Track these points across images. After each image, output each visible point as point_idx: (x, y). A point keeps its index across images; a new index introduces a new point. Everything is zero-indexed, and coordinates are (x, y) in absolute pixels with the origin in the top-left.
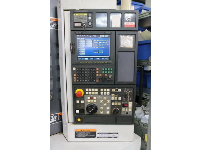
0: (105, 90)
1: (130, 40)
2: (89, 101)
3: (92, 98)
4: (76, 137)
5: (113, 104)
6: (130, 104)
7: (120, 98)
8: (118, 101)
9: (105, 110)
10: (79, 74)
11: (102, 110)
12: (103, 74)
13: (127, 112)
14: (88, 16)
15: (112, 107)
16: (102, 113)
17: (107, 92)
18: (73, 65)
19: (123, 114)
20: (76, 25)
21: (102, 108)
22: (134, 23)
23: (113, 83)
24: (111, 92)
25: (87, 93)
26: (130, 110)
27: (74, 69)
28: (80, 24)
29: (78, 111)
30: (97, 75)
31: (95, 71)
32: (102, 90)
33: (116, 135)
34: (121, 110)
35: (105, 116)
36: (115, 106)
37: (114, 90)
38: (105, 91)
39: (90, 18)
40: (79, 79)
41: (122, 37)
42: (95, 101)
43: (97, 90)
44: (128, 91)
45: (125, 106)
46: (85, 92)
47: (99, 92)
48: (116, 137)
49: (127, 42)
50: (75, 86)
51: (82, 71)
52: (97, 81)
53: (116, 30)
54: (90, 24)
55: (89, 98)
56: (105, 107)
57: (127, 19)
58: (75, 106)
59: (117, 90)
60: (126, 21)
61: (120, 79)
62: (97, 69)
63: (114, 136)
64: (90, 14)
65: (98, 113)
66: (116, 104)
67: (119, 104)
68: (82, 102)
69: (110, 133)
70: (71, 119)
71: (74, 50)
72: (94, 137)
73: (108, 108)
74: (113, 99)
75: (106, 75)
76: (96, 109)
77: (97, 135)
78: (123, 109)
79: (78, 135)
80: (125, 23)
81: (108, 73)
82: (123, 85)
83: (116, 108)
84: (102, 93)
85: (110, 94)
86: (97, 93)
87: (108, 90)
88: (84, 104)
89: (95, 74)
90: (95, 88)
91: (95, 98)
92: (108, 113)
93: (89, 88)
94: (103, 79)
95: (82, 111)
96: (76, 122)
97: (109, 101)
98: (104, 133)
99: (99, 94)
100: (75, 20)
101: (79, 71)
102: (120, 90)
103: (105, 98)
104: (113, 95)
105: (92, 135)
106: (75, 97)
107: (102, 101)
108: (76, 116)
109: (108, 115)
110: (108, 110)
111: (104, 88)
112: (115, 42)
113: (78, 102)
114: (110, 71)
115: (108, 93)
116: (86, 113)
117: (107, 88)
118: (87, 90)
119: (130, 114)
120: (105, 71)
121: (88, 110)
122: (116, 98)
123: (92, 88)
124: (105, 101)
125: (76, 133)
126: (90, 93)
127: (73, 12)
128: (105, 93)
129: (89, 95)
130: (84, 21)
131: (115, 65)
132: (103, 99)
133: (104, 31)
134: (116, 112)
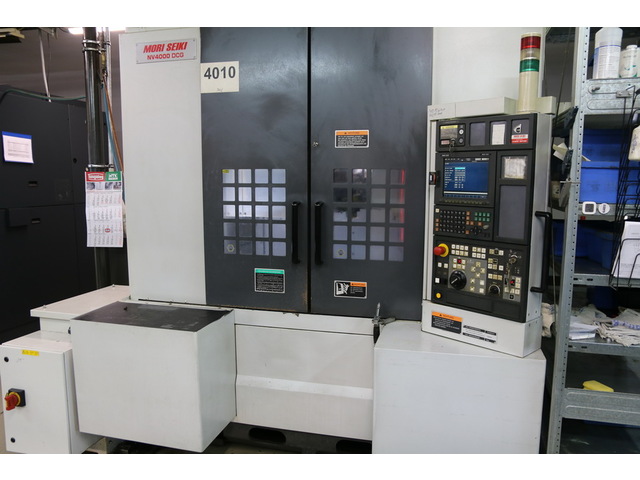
0: (479, 249)
1: (520, 165)
2: (455, 266)
3: (459, 262)
4: (433, 325)
5: (490, 276)
6: (518, 281)
7: (501, 268)
8: (498, 272)
9: (478, 286)
10: (442, 219)
11: (472, 285)
12: (476, 222)
13: (512, 296)
14: (459, 129)
15: (489, 281)
16: (472, 289)
17: (481, 253)
18: (436, 205)
19: (505, 297)
20: (443, 143)
21: (473, 281)
22: (526, 136)
23: (490, 239)
24: (488, 255)
25: (453, 252)
26: (518, 292)
27: (437, 210)
28: (447, 143)
29: (437, 280)
30: (468, 223)
31: (465, 216)
32: (474, 249)
33: (493, 338)
34: (502, 289)
35: (476, 296)
36: (492, 280)
37: (492, 251)
38: (480, 252)
39: (461, 132)
40: (442, 229)
41: (508, 162)
42: (464, 267)
43: (467, 248)
44: (514, 256)
46: (450, 249)
47: (470, 252)
48: (493, 341)
49: (515, 168)
50: (438, 238)
51: (446, 214)
52: (467, 233)
53: (498, 150)
54: (461, 140)
55: (455, 260)
56: (478, 280)
57: (515, 130)
58: (436, 272)
59: (497, 252)
60: (515, 134)
61: (503, 234)
62: (468, 214)
63: (488, 336)
64: (462, 126)
65: (466, 289)
66: (495, 277)
67: (500, 278)
68: (446, 266)
69: (483, 331)
70: (429, 298)
71: (438, 181)
72: (459, 332)
73: (482, 283)
74: (490, 266)
75: (480, 224)
76: (464, 282)
77: (463, 330)
78: (506, 290)
79: (437, 322)
80: (513, 137)
81: (483, 220)
82: (505, 245)
83: (494, 284)
84: (474, 255)
85: (487, 259)
86: (467, 254)
87: (484, 250)
88: (447, 270)
89: (465, 220)
90: (465, 245)
91: (464, 261)
92: (482, 291)
93: (456, 243)
94: (476, 229)
95: (444, 281)
96: (434, 300)
97: (483, 271)
98: (474, 329)
99: (470, 256)
100: (443, 136)
101: (443, 214)
102: (501, 253)
103: (478, 264)
104: (490, 260)
105: (455, 326)
106: (436, 258)
107: (473, 269)
108: (435, 288)
109: (481, 295)
110: (482, 287)
111: (477, 246)
112: (499, 168)
113: (440, 265)
114: (486, 217)
115: (484, 256)
116: (449, 286)
117: (482, 247)
118: (453, 246)
119: (517, 299)
120: (478, 216)
121: (450, 282)
122: (495, 267)
123: (460, 244)
124: (478, 270)
125: (434, 318)
126: (457, 253)
127: (440, 123)
128: (479, 256)
129: (455, 255)
130: (453, 137)
131: (494, 207)
132: (475, 265)
133: (479, 151)
134: (493, 291)
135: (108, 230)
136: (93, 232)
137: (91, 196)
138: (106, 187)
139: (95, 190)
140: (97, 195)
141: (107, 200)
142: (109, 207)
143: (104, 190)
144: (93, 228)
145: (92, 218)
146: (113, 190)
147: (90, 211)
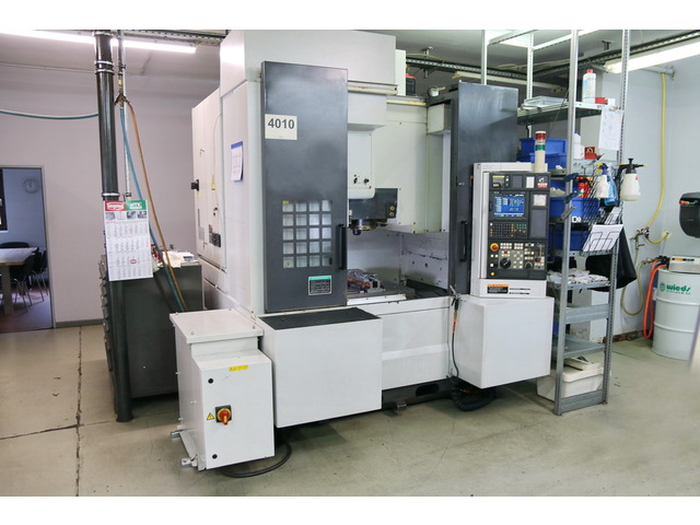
1: (543, 199)
2: (503, 256)
3: (506, 253)
4: (488, 292)
5: (526, 258)
6: (543, 258)
7: (533, 253)
8: (531, 256)
9: (518, 265)
10: (494, 229)
11: (515, 265)
12: (518, 230)
13: (539, 267)
14: (505, 178)
15: (525, 261)
16: (515, 267)
18: (489, 221)
19: (535, 268)
20: (494, 185)
21: (515, 262)
22: (546, 184)
23: (527, 238)
24: (524, 247)
25: (501, 248)
26: (543, 265)
27: (491, 224)
28: (498, 185)
29: (492, 265)
30: (512, 230)
31: (511, 227)
32: (515, 244)
33: (528, 292)
34: (533, 264)
35: (518, 270)
36: (527, 260)
37: (527, 245)
38: (519, 246)
39: (507, 180)
40: (495, 234)
41: (536, 196)
42: (509, 255)
43: (511, 244)
44: (541, 246)
45: (538, 260)
46: (499, 246)
47: (513, 246)
48: (528, 294)
49: (540, 200)
50: (490, 240)
51: (498, 226)
52: (512, 236)
53: (530, 191)
54: (507, 184)
55: (503, 252)
56: (518, 261)
57: (540, 181)
58: (489, 260)
59: (530, 245)
61: (532, 235)
62: (512, 225)
63: (524, 292)
64: (507, 176)
65: (511, 267)
66: (529, 258)
67: (532, 258)
68: (497, 256)
69: (522, 289)
70: (484, 274)
71: (491, 208)
72: (506, 293)
73: (521, 263)
74: (526, 253)
75: (520, 231)
76: (509, 264)
77: (509, 291)
78: (536, 264)
79: (490, 290)
80: (539, 184)
81: (522, 228)
82: (535, 240)
83: (529, 263)
84: (515, 248)
85: (524, 249)
86: (511, 248)
87: (522, 245)
88: (498, 258)
89: (510, 229)
90: (509, 242)
91: (509, 252)
92: (521, 267)
93: (503, 242)
94: (517, 234)
95: (496, 265)
96: (489, 277)
97: (522, 256)
98: (517, 289)
99: (513, 249)
100: (493, 181)
101: (496, 226)
102: (532, 245)
103: (518, 253)
104: (526, 249)
105: (504, 290)
106: (490, 252)
107: (515, 256)
108: (489, 270)
109: (521, 269)
110: (521, 265)
111: (517, 242)
112: (529, 200)
113: (492, 256)
114: (524, 226)
115: (522, 248)
116: (499, 267)
117: (520, 243)
118: (502, 244)
119: (542, 269)
120: (519, 226)
121: (501, 264)
122: (529, 253)
123: (506, 242)
124: (518, 256)
125: (488, 288)
126: (504, 248)
127: (491, 175)
128: (518, 248)
130: (502, 182)
131: (528, 220)
132: (516, 253)
133: (519, 191)
134: (528, 266)
135: (133, 262)
136: (115, 265)
137: (110, 227)
138: (129, 217)
139: (116, 220)
140: (118, 226)
141: (131, 230)
142: (135, 238)
143: (126, 220)
144: (115, 260)
145: (114, 249)
146: (137, 219)
147: (111, 242)
